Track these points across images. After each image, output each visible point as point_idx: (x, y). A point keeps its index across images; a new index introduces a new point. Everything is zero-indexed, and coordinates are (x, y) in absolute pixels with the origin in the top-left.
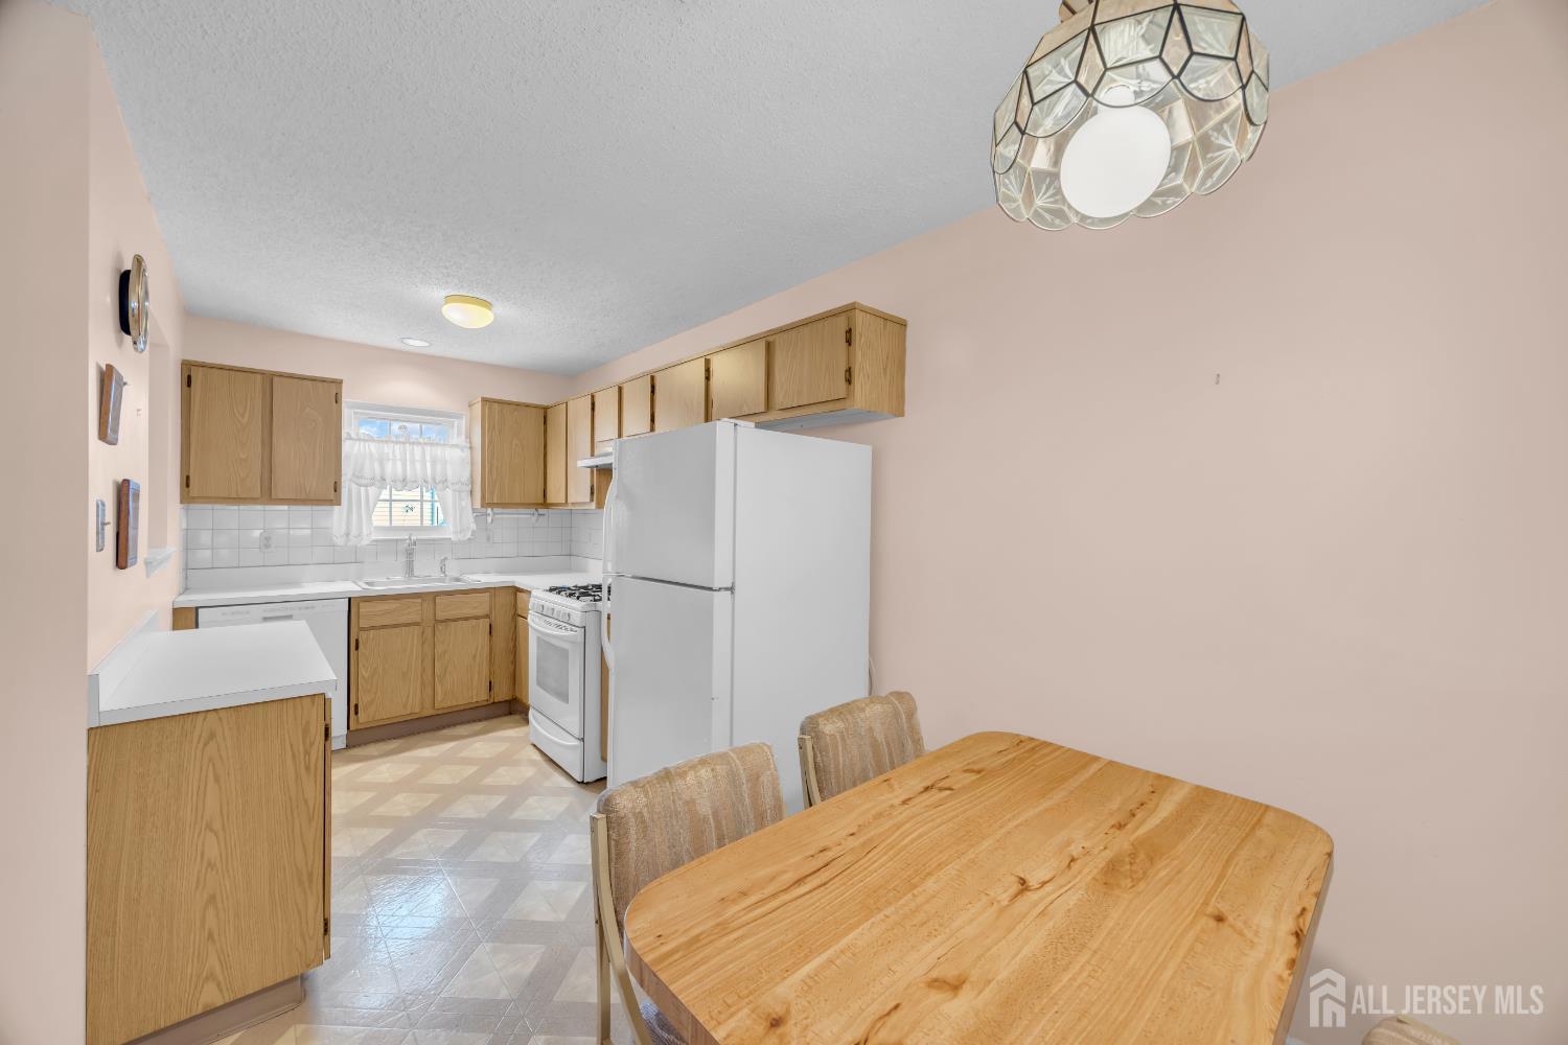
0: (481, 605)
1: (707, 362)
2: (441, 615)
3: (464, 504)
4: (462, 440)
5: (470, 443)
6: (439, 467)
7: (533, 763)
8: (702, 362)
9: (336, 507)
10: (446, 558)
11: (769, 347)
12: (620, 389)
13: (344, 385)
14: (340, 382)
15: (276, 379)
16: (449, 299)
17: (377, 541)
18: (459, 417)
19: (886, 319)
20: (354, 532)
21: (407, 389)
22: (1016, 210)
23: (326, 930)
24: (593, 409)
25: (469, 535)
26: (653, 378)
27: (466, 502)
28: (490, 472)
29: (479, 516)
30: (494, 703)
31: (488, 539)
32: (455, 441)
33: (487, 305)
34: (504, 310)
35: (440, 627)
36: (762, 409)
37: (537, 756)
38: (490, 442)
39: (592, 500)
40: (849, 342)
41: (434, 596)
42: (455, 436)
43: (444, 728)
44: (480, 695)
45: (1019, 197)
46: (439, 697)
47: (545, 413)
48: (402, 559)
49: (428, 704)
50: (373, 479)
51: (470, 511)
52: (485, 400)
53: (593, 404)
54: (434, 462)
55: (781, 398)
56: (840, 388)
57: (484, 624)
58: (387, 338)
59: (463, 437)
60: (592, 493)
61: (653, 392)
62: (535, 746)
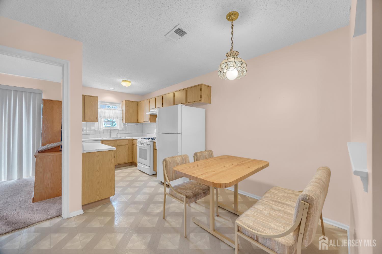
0: (126, 142)
1: (174, 93)
2: (118, 144)
3: (121, 122)
4: (120, 109)
5: (122, 109)
6: (116, 114)
7: (139, 172)
8: (173, 93)
9: (96, 123)
10: (118, 133)
11: (186, 91)
12: (155, 98)
13: (98, 98)
14: (98, 97)
15: (85, 97)
16: (123, 81)
17: (103, 130)
18: (120, 104)
19: (208, 86)
20: (99, 128)
21: (110, 98)
22: (222, 78)
23: (114, 190)
24: (149, 102)
25: (122, 129)
26: (162, 96)
27: (122, 122)
28: (127, 115)
29: (124, 125)
30: (129, 163)
31: (126, 129)
32: (119, 109)
33: (130, 82)
34: (133, 83)
35: (118, 147)
36: (185, 102)
37: (140, 171)
38: (127, 109)
39: (149, 121)
40: (201, 90)
41: (117, 140)
42: (119, 108)
43: (119, 167)
44: (126, 161)
45: (223, 76)
46: (118, 161)
47: (138, 103)
48: (109, 134)
49: (116, 162)
50: (103, 117)
51: (122, 124)
52: (126, 101)
53: (149, 101)
54: (115, 113)
55: (188, 100)
56: (199, 99)
57: (127, 146)
58: (106, 88)
59: (121, 108)
60: (149, 120)
61: (163, 99)
62: (139, 170)
